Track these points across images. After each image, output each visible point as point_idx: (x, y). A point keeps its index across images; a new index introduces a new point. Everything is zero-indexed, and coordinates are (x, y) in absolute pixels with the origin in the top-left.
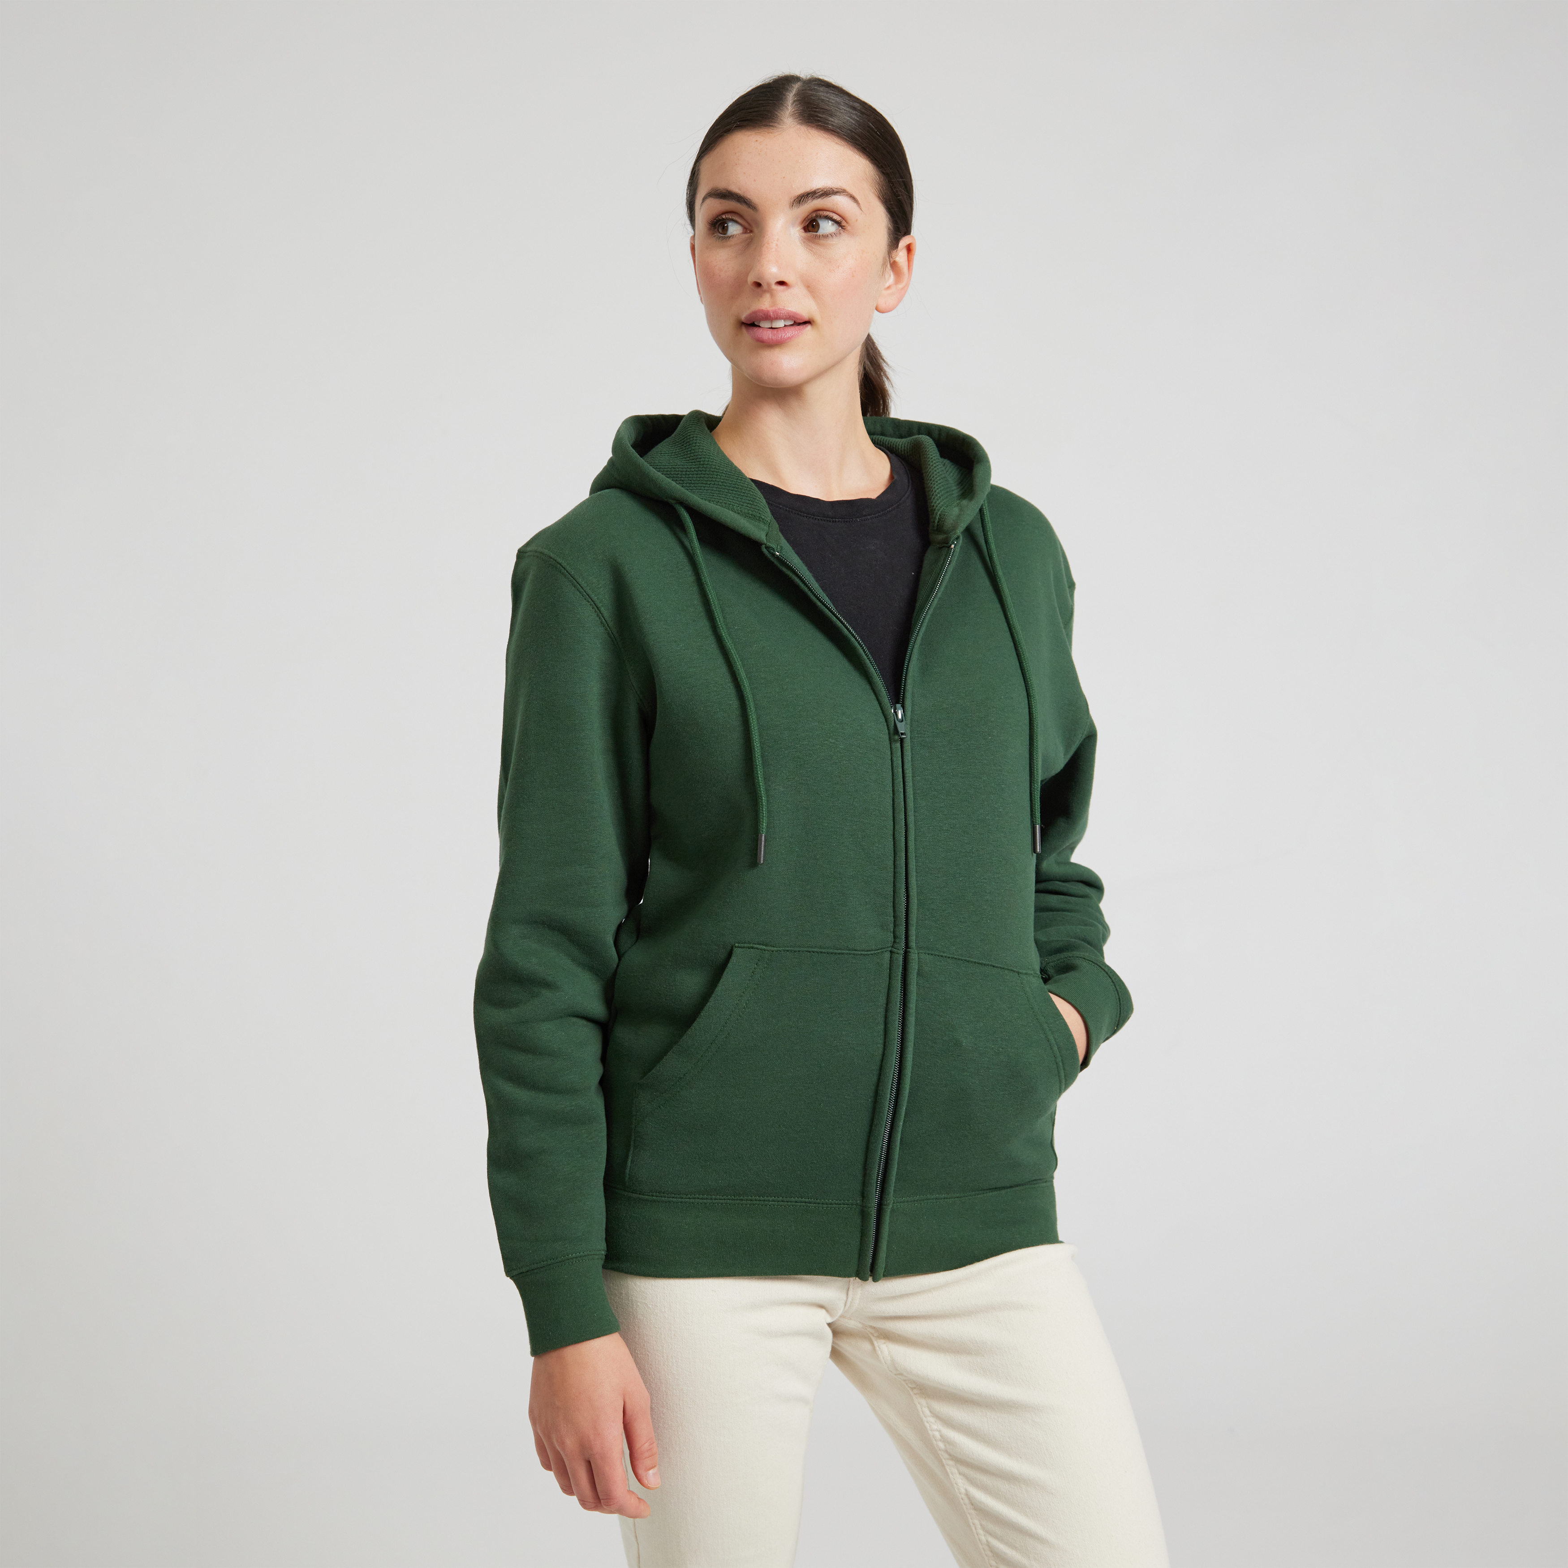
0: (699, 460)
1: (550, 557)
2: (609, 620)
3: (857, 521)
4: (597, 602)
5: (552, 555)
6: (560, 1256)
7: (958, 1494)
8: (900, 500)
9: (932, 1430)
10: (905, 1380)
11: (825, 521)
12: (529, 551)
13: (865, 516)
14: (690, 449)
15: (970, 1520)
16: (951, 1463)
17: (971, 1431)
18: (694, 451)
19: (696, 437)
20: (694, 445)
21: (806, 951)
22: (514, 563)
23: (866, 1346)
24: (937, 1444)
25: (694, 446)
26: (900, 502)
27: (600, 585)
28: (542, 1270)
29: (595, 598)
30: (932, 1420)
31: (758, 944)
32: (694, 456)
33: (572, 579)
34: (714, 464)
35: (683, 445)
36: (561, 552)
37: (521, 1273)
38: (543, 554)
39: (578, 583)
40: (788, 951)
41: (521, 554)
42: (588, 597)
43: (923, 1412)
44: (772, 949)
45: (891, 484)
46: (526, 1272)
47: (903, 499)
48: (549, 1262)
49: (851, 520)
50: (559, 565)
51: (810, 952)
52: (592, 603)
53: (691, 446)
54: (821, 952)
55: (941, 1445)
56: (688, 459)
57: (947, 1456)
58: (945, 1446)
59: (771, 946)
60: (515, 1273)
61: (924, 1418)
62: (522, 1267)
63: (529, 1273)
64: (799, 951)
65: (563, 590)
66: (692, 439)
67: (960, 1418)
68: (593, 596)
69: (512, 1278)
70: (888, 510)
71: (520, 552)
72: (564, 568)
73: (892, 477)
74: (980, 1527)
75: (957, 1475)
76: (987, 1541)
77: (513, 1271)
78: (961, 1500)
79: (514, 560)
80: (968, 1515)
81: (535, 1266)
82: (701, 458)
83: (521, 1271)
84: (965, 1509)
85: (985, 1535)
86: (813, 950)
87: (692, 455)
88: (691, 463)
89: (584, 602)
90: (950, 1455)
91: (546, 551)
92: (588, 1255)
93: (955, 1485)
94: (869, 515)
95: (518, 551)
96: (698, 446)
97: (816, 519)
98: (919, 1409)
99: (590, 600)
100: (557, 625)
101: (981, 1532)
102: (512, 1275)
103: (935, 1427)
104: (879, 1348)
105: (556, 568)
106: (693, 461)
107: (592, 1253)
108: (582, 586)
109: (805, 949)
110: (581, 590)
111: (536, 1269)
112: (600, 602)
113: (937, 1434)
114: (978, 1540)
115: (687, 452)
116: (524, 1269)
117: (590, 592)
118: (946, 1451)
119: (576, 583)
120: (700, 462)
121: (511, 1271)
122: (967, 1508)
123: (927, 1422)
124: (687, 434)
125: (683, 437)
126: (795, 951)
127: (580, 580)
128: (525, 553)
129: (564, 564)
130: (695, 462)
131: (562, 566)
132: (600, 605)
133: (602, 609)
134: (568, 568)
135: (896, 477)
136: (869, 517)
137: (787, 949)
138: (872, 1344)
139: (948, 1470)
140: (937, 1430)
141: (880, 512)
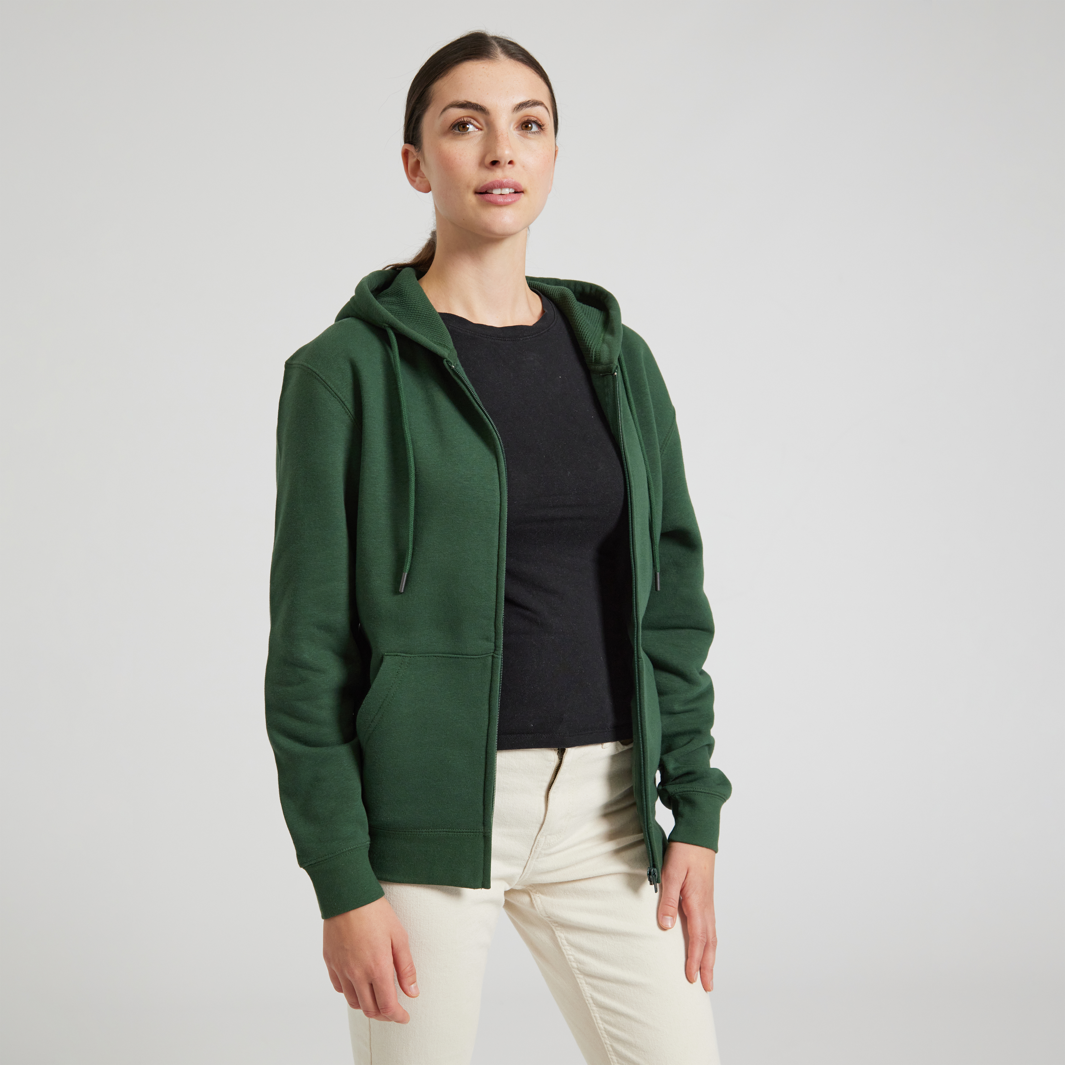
0: (408, 307)
1: (308, 368)
2: (351, 410)
3: (520, 340)
4: (342, 398)
5: (309, 366)
6: (337, 851)
7: (585, 997)
8: (550, 326)
9: (567, 955)
10: (550, 921)
11: (498, 340)
12: (294, 364)
13: (526, 336)
14: (402, 299)
15: (592, 1014)
16: (581, 976)
17: (596, 954)
18: (405, 301)
19: (407, 291)
20: (405, 296)
21: (434, 656)
22: (284, 372)
23: (526, 899)
24: (571, 964)
25: (405, 298)
26: (549, 327)
27: (344, 386)
28: (325, 861)
29: (340, 395)
30: (568, 948)
31: (400, 653)
32: (405, 304)
33: (324, 382)
34: (418, 309)
35: (397, 296)
36: (316, 364)
37: (311, 865)
38: (304, 365)
39: (328, 385)
40: (421, 656)
41: (289, 365)
42: (335, 394)
43: (562, 943)
44: (410, 655)
45: (543, 316)
46: (314, 864)
47: (551, 326)
48: (330, 856)
49: (516, 339)
50: (314, 373)
51: (435, 656)
52: (338, 399)
53: (403, 297)
54: (443, 657)
55: (574, 965)
56: (401, 306)
57: (578, 972)
58: (577, 965)
59: (409, 654)
60: (306, 865)
61: (562, 947)
62: (311, 861)
63: (316, 864)
64: (428, 656)
65: (318, 391)
66: (403, 292)
67: (588, 946)
68: (338, 394)
69: (304, 868)
70: (542, 332)
71: (287, 364)
72: (318, 375)
73: (543, 311)
74: (599, 1018)
75: (585, 985)
76: (604, 1028)
77: (304, 864)
78: (587, 1000)
79: (283, 369)
80: (591, 1011)
81: (320, 860)
82: (409, 306)
83: (311, 863)
84: (589, 1007)
85: (602, 1024)
86: (438, 655)
87: (404, 303)
88: (403, 308)
89: (333, 398)
90: (580, 971)
91: (305, 364)
92: (356, 848)
93: (583, 991)
94: (528, 336)
95: (286, 363)
96: (408, 297)
97: (492, 339)
98: (559, 940)
99: (337, 397)
100: (314, 415)
101: (600, 1021)
102: (304, 866)
103: (570, 953)
104: (535, 899)
105: (313, 375)
106: (404, 307)
107: (359, 846)
108: (331, 387)
109: (432, 655)
110: (331, 390)
111: (321, 861)
112: (344, 398)
113: (571, 957)
114: (597, 1027)
115: (400, 301)
116: (313, 862)
117: (336, 391)
118: (578, 969)
119: (326, 386)
120: (408, 308)
121: (303, 864)
122: (590, 1006)
123: (565, 949)
124: (400, 288)
125: (398, 291)
126: (426, 657)
127: (329, 383)
128: (292, 365)
129: (318, 372)
130: (405, 308)
131: (317, 374)
132: (344, 400)
133: (346, 403)
134: (321, 375)
135: (546, 311)
136: (528, 337)
137: (420, 655)
138: (530, 897)
139: (578, 981)
140: (571, 955)
141: (536, 334)
